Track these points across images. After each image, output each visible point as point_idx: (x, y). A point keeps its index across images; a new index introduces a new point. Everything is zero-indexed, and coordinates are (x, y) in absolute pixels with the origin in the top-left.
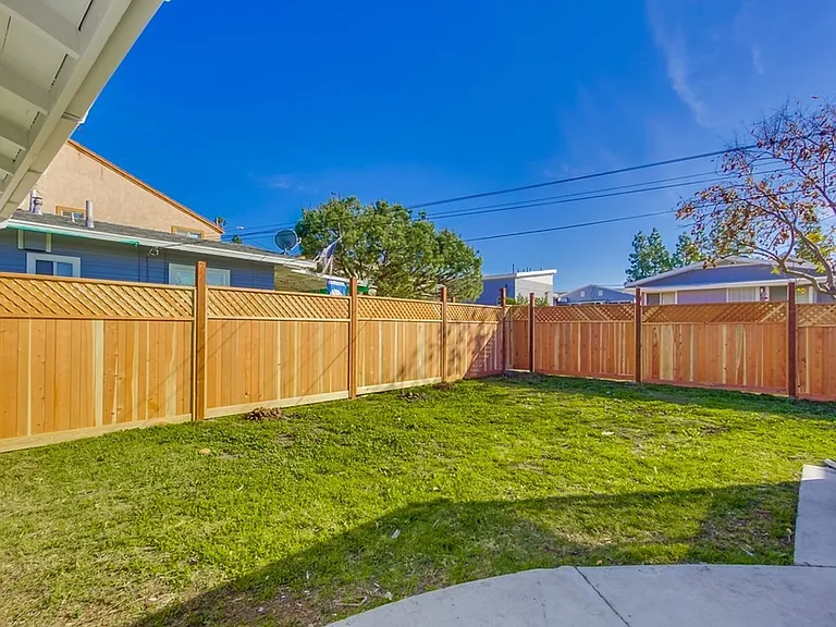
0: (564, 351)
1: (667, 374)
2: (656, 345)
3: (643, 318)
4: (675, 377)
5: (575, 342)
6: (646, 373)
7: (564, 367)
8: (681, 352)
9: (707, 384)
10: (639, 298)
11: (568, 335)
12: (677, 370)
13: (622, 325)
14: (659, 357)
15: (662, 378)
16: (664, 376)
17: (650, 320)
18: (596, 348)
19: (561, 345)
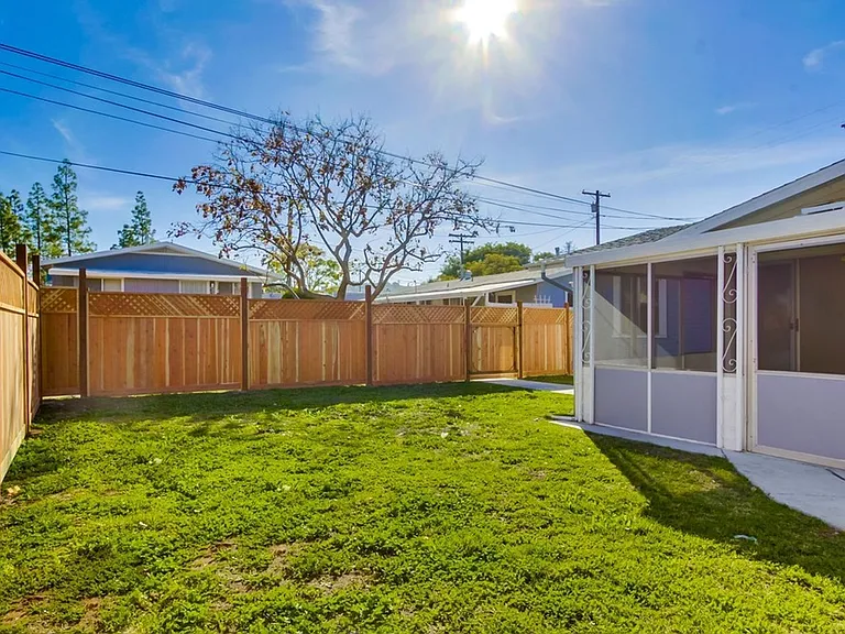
0: (143, 359)
1: (274, 377)
2: (263, 345)
3: (250, 313)
4: (283, 378)
5: (161, 345)
6: (252, 378)
7: (143, 383)
8: (287, 352)
9: (310, 383)
10: (244, 290)
11: (150, 336)
12: (284, 371)
13: (226, 322)
14: (266, 358)
15: (269, 382)
16: (272, 379)
17: (257, 315)
18: (191, 352)
19: (138, 351)
